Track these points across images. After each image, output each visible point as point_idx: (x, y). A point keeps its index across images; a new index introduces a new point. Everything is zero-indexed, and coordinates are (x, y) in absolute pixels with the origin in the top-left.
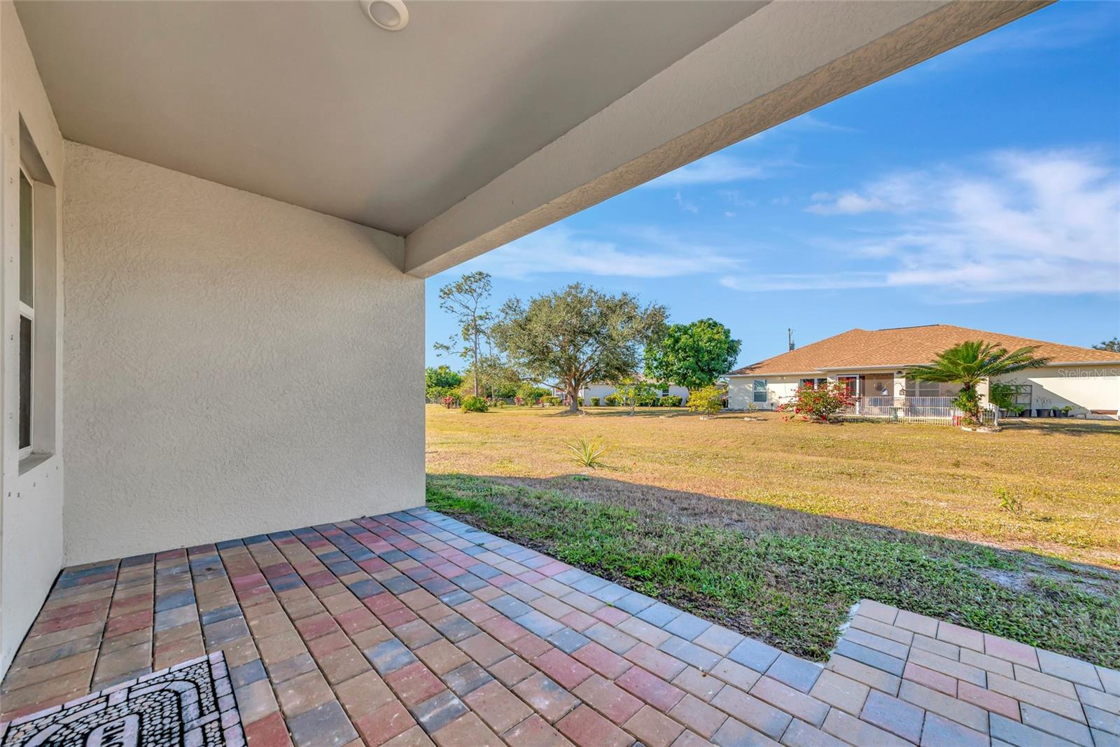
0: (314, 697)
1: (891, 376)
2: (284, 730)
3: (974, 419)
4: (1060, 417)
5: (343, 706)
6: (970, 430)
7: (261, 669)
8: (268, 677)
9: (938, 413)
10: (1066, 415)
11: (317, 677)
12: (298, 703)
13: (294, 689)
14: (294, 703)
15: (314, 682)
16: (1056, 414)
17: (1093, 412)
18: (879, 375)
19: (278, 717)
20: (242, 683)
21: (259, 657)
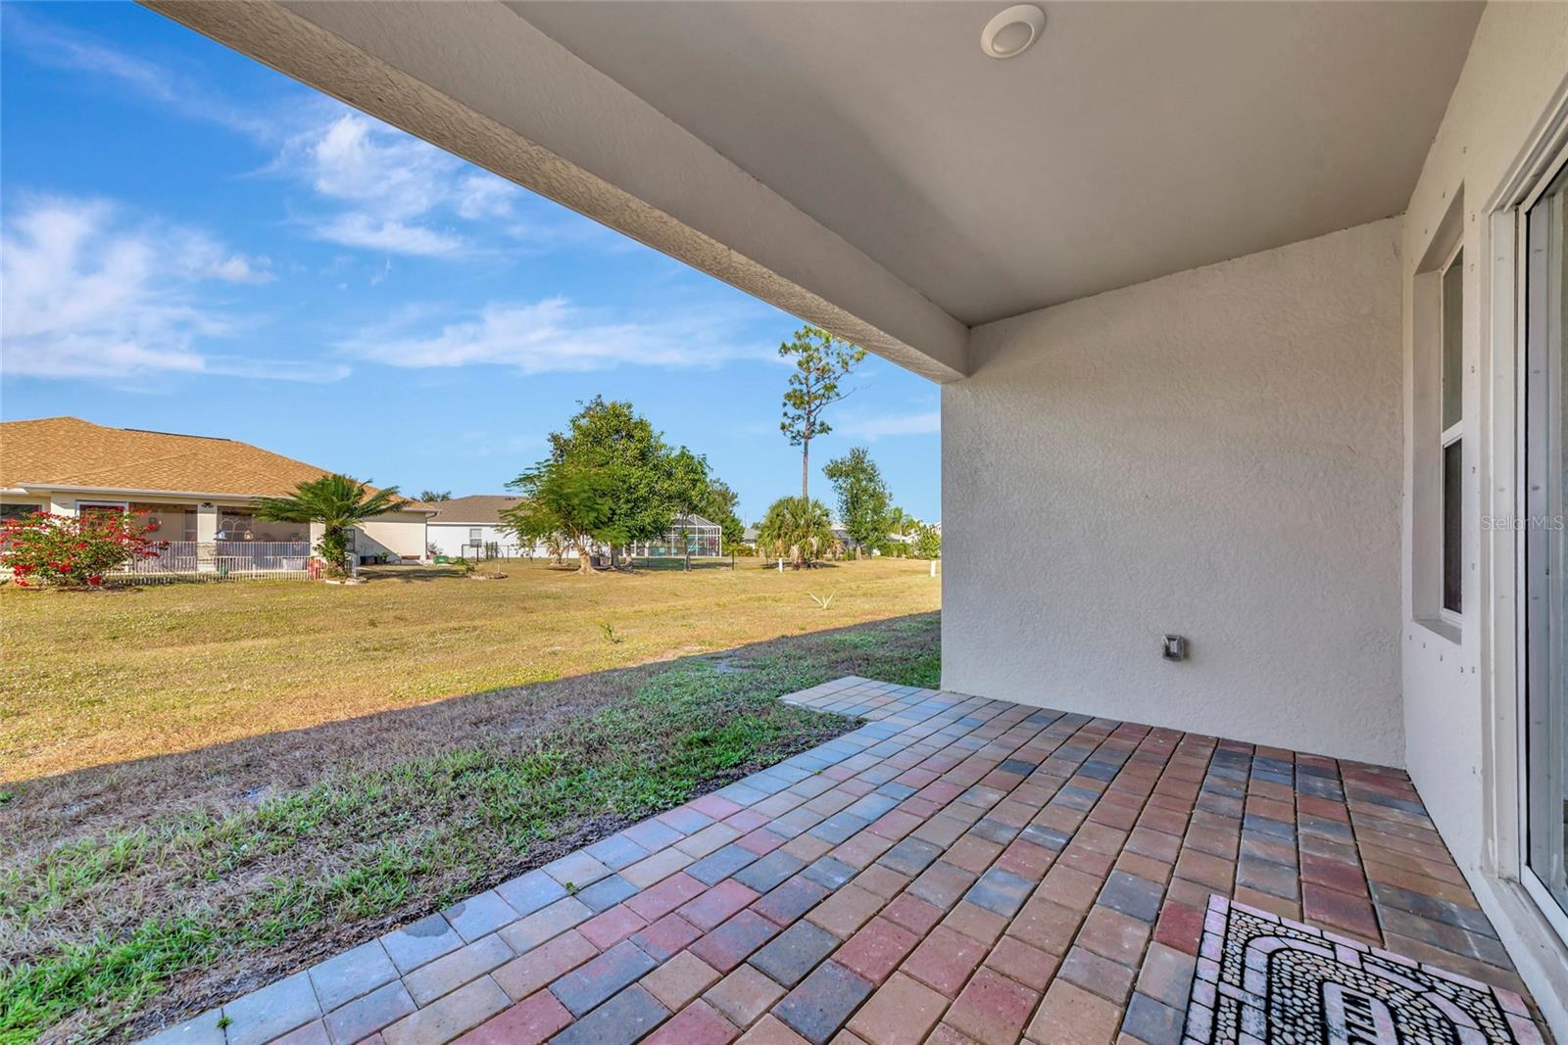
0: (1111, 920)
1: (192, 511)
2: (1163, 919)
3: (340, 569)
4: (381, 564)
5: (1098, 894)
6: (338, 583)
7: (1134, 1009)
8: (1133, 989)
9: (262, 564)
10: (385, 563)
11: (1088, 935)
12: (1130, 929)
13: (1121, 946)
14: (1135, 932)
15: (1095, 934)
16: (377, 560)
17: (404, 558)
18: (168, 506)
19: (1159, 933)
20: (1170, 1012)
21: (1121, 1035)
